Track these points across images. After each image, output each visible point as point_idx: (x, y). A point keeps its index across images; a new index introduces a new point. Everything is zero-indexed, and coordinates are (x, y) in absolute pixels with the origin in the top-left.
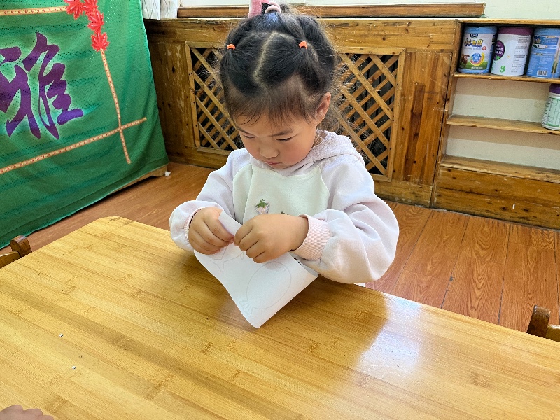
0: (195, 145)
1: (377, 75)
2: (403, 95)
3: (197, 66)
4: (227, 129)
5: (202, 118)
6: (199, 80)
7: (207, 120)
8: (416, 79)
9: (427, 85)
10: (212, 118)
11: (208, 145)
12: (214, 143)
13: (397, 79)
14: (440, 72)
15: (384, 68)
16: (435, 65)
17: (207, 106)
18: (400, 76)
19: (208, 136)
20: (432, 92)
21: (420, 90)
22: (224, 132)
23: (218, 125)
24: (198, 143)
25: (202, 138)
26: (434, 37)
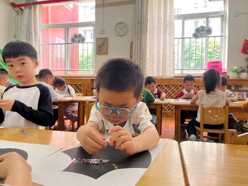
1: (79, 88)
2: (84, 91)
8: (86, 88)
9: (87, 89)
13: (82, 88)
14: (89, 87)
15: (80, 87)
16: (88, 86)
18: (83, 88)
20: (88, 90)
21: (86, 90)
26: (88, 81)
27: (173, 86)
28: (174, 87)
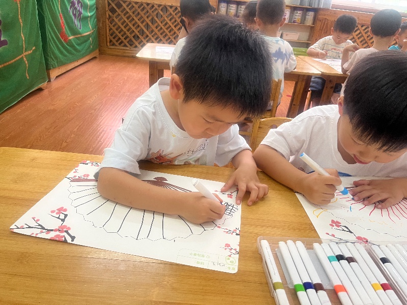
0: (107, 45)
3: (110, 7)
4: (124, 37)
5: (111, 31)
6: (111, 14)
7: (114, 32)
10: (117, 32)
11: (113, 45)
12: (117, 44)
17: (114, 26)
19: (114, 41)
22: (123, 38)
23: (120, 35)
24: (108, 44)
25: (111, 41)
27: (362, 27)
28: (364, 28)
